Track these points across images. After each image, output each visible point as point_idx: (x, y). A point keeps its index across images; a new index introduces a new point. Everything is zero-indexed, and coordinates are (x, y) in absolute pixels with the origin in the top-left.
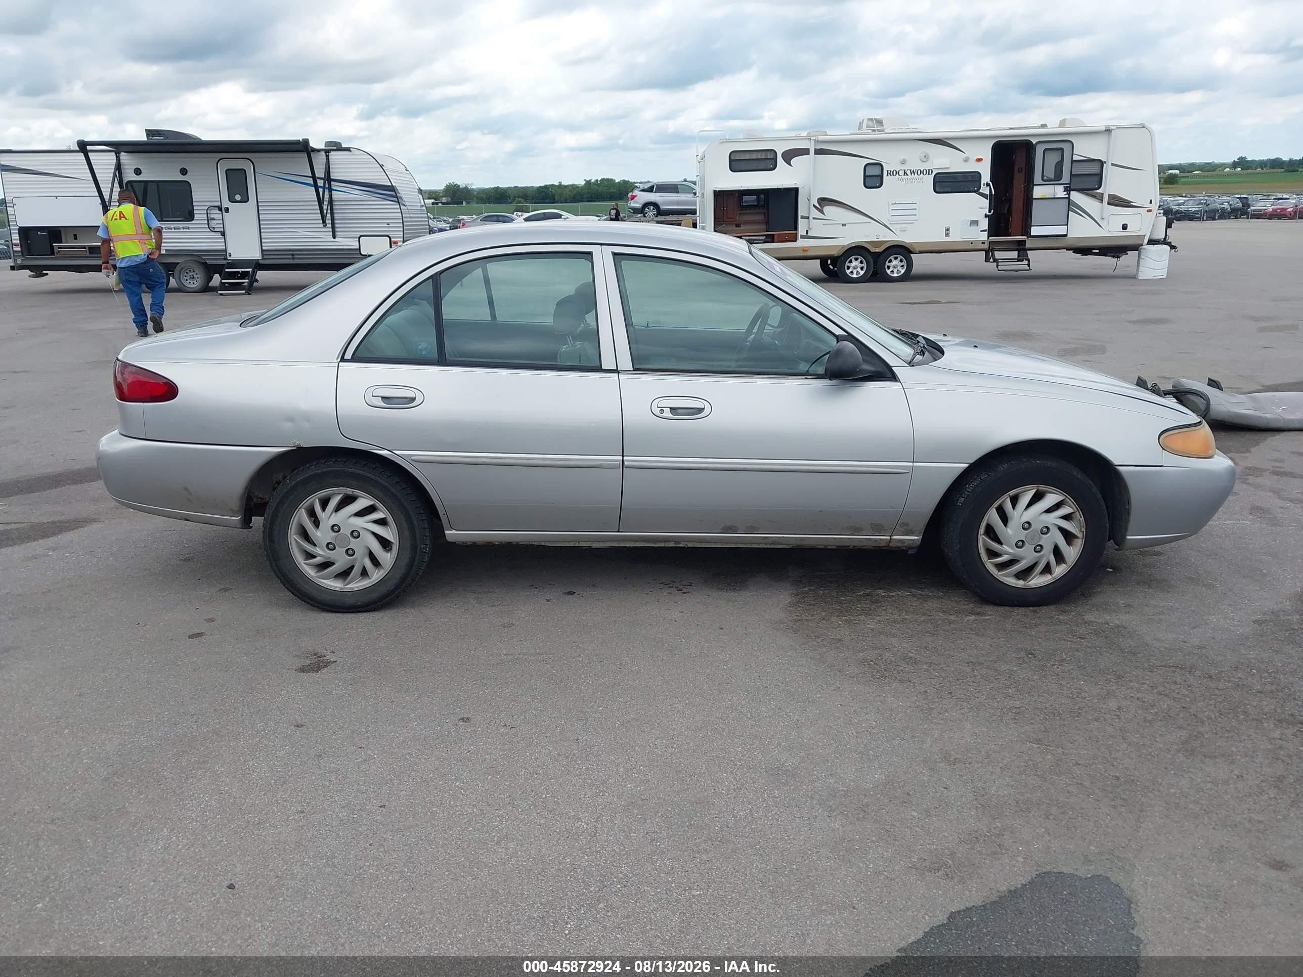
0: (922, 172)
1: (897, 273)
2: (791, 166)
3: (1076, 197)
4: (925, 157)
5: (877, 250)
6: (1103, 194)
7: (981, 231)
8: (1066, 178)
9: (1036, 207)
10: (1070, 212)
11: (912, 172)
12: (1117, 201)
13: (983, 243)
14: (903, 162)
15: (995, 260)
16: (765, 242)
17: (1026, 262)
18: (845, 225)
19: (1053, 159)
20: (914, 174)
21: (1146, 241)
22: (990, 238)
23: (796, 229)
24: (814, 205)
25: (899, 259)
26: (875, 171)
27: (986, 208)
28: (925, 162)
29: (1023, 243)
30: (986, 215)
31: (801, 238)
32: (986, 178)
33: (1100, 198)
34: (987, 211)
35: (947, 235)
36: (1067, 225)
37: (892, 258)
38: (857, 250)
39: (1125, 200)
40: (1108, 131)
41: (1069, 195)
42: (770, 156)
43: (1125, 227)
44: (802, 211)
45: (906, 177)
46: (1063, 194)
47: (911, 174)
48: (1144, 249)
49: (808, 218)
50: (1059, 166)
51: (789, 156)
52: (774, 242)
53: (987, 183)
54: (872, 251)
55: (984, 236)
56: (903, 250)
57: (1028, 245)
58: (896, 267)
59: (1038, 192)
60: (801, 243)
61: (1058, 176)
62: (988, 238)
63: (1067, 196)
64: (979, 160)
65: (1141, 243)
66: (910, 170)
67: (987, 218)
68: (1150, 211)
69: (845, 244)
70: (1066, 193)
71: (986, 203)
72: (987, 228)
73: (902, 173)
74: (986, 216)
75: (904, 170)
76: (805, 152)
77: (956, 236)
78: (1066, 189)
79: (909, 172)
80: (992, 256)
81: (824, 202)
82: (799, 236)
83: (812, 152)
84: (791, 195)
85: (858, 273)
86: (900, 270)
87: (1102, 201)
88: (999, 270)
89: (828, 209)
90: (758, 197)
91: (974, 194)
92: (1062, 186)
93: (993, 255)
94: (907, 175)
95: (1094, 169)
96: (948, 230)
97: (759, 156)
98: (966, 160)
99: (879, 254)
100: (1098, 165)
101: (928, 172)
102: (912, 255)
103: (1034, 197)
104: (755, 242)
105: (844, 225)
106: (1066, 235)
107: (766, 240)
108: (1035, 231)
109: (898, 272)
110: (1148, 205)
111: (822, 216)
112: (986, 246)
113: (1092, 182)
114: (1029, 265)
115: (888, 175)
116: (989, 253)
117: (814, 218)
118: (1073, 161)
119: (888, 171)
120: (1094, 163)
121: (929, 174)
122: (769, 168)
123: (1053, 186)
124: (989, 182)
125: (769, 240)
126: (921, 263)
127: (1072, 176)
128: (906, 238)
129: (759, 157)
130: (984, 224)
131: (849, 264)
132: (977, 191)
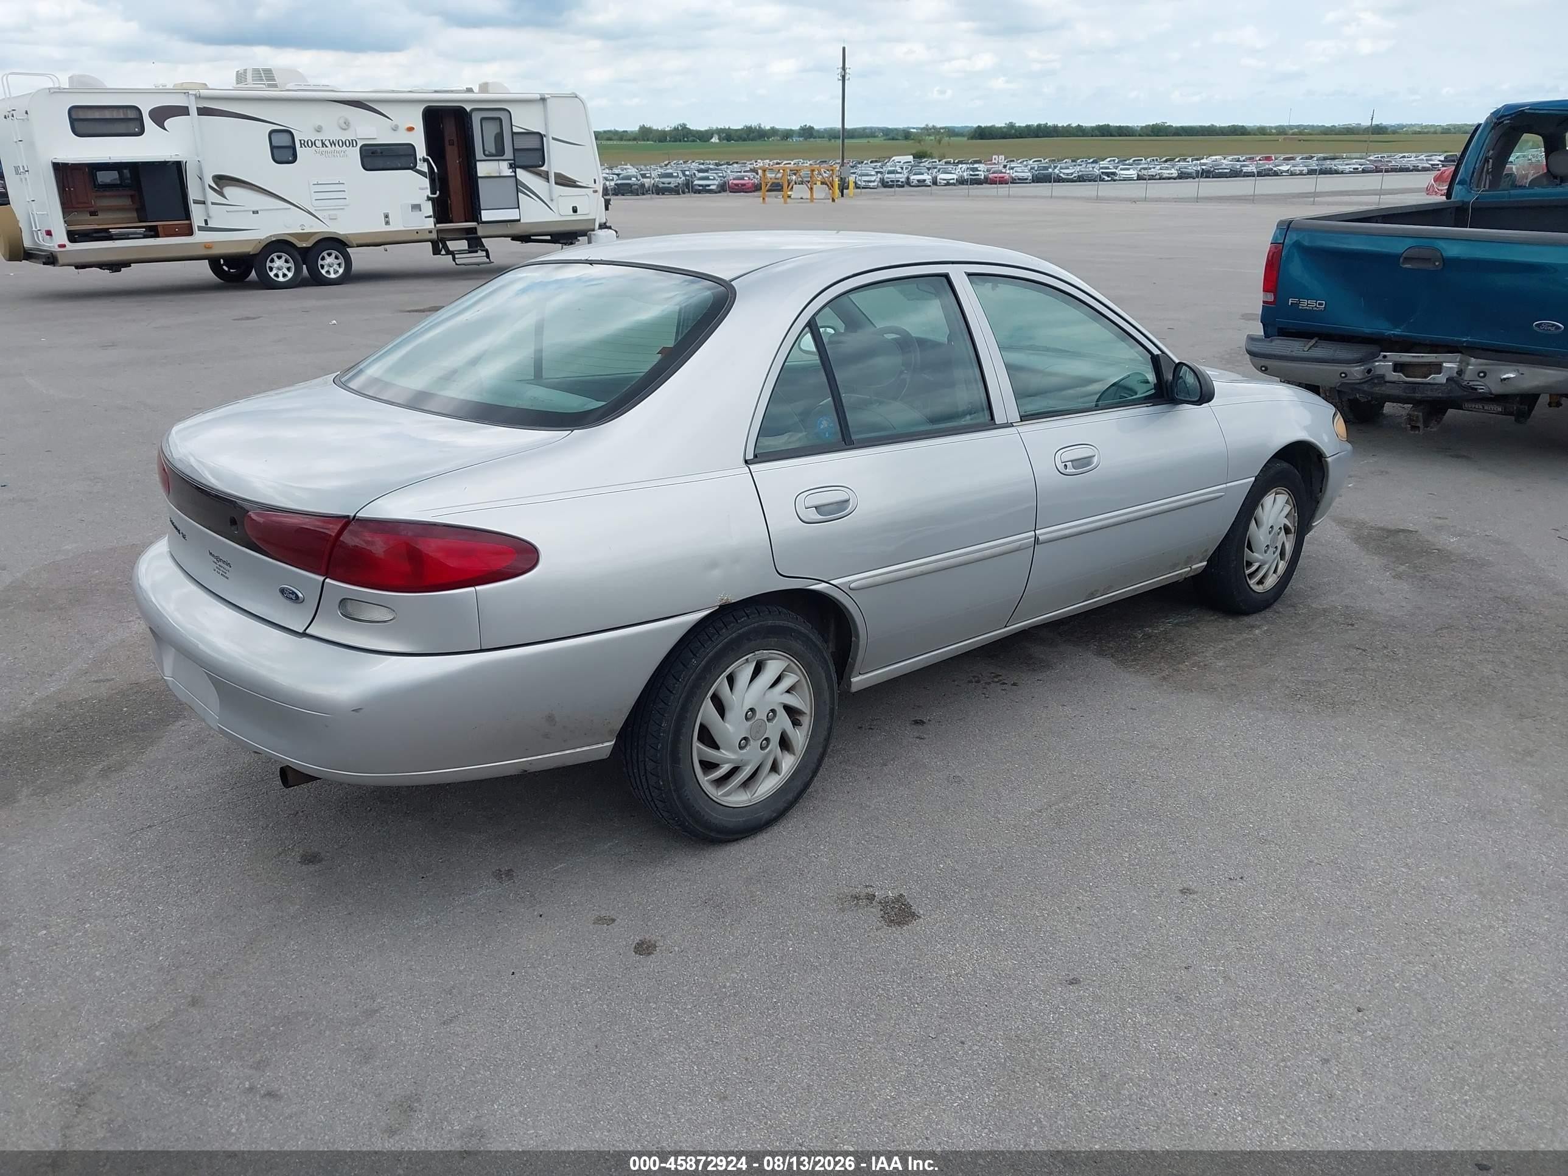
0: (344, 143)
1: (334, 273)
2: (166, 130)
3: (523, 175)
4: (345, 123)
5: (304, 245)
6: (548, 172)
7: (426, 217)
8: (509, 153)
9: (483, 187)
10: (519, 194)
11: (332, 143)
12: (564, 181)
13: (430, 232)
14: (319, 130)
15: (448, 252)
16: (145, 237)
17: (484, 253)
18: (257, 212)
19: (491, 130)
20: (335, 145)
21: (597, 226)
22: (437, 225)
23: (188, 216)
24: (210, 186)
25: (333, 255)
26: (282, 140)
27: (427, 188)
28: (345, 129)
29: (473, 230)
30: (428, 197)
31: (199, 230)
32: (421, 151)
33: (546, 176)
34: (428, 192)
35: (387, 223)
36: (519, 208)
37: (325, 254)
38: (279, 245)
39: (569, 178)
40: (543, 100)
41: (515, 172)
42: (131, 115)
43: (575, 210)
44: (193, 193)
45: (325, 149)
46: (508, 172)
47: (331, 145)
48: (594, 234)
49: (204, 203)
50: (499, 138)
51: (161, 115)
52: (159, 237)
53: (423, 158)
54: (299, 246)
55: (430, 224)
56: (337, 244)
57: (480, 233)
58: (331, 266)
59: (483, 169)
60: (199, 237)
61: (500, 152)
62: (435, 226)
63: (513, 174)
64: (411, 129)
65: (592, 227)
66: (329, 140)
67: (430, 202)
68: (595, 192)
69: (262, 238)
70: (511, 170)
71: (426, 182)
72: (431, 213)
73: (319, 144)
74: (429, 199)
75: (322, 140)
76: (184, 111)
77: (398, 225)
78: (511, 166)
79: (327, 143)
80: (443, 247)
81: (222, 181)
82: (195, 229)
83: (193, 111)
84: (173, 172)
85: (285, 275)
86: (338, 269)
87: (548, 180)
88: (456, 264)
89: (230, 191)
90: (121, 174)
91: (410, 171)
92: (506, 162)
93: (445, 247)
94: (326, 146)
95: (533, 143)
96: (387, 216)
97: (115, 115)
98: (395, 129)
99: (307, 249)
100: (537, 139)
101: (352, 143)
102: (348, 249)
103: (479, 175)
104: (131, 236)
105: (255, 212)
106: (519, 220)
107: (146, 233)
108: (486, 216)
109: (336, 272)
110: (592, 184)
111: (224, 201)
112: (434, 236)
113: (534, 159)
114: (488, 256)
115: (301, 147)
116: (438, 245)
117: (213, 203)
118: (513, 134)
119: (300, 141)
120: (532, 136)
121: (353, 146)
122: (132, 131)
123: (497, 163)
124: (426, 157)
125: (152, 233)
126: (362, 259)
127: (515, 150)
128: (340, 228)
129: (115, 117)
130: (428, 209)
131: (271, 265)
132: (413, 168)
